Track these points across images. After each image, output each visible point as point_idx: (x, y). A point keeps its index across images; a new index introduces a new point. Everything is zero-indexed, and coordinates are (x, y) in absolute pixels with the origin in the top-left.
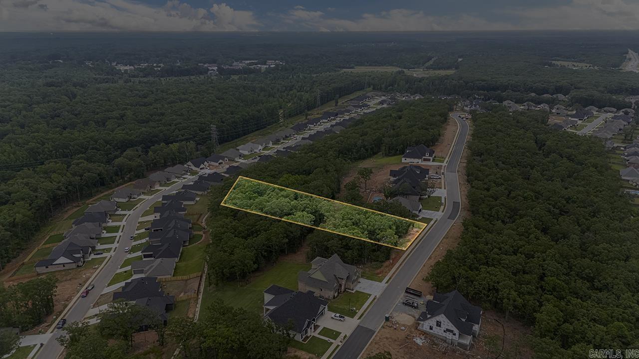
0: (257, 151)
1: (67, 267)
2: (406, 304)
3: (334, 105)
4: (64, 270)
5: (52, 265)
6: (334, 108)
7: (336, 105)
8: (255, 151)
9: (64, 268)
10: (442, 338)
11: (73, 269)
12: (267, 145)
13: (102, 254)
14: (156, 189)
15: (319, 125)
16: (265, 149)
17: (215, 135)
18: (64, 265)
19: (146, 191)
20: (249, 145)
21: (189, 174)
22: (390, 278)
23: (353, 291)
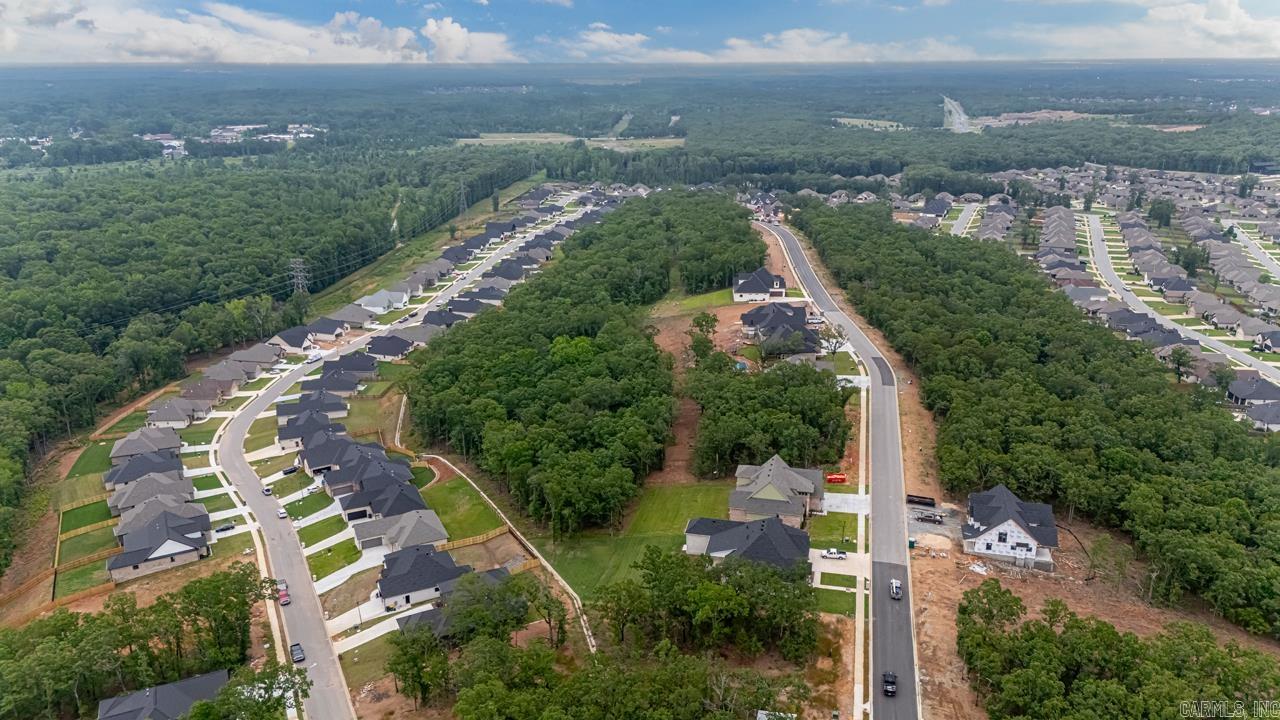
0: (400, 305)
1: (179, 561)
2: (923, 520)
3: (492, 209)
4: (177, 569)
5: (147, 560)
6: (492, 215)
7: (496, 210)
8: (396, 305)
9: (174, 564)
10: (1006, 559)
11: (192, 564)
12: (415, 294)
13: (233, 528)
14: (234, 396)
15: (489, 249)
16: (412, 300)
17: (301, 280)
18: (172, 557)
19: (217, 403)
20: (383, 294)
21: (285, 361)
22: (867, 486)
23: (825, 513)
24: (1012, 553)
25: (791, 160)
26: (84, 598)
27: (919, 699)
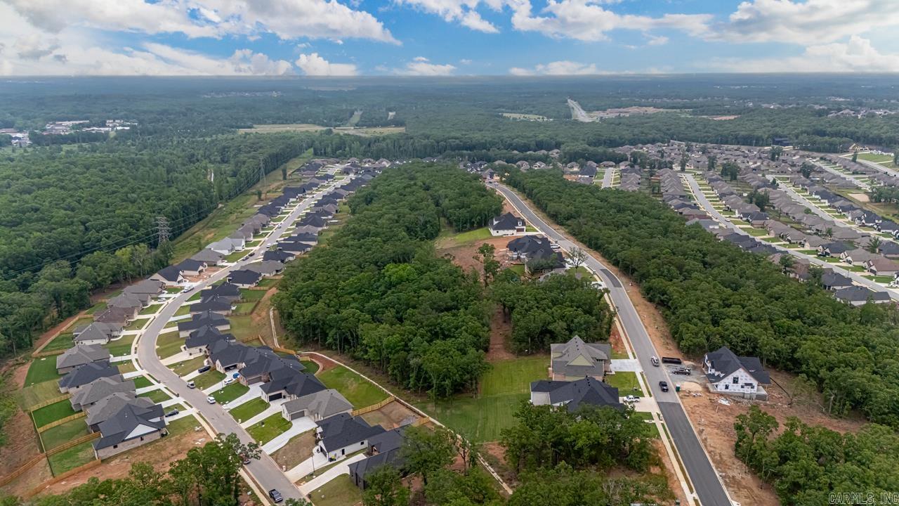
0: (240, 248)
1: (147, 440)
2: (678, 373)
3: (281, 178)
4: (146, 445)
5: (124, 441)
6: (282, 182)
7: (285, 178)
8: (237, 248)
9: (144, 442)
10: (739, 395)
11: (156, 441)
12: (248, 239)
13: (178, 413)
14: (135, 319)
15: (290, 206)
16: (248, 244)
17: (164, 232)
18: (141, 437)
19: (125, 324)
20: (227, 241)
21: (166, 292)
22: (633, 354)
23: (613, 373)
24: (742, 390)
25: (483, 141)
26: (79, 472)
27: (724, 488)
